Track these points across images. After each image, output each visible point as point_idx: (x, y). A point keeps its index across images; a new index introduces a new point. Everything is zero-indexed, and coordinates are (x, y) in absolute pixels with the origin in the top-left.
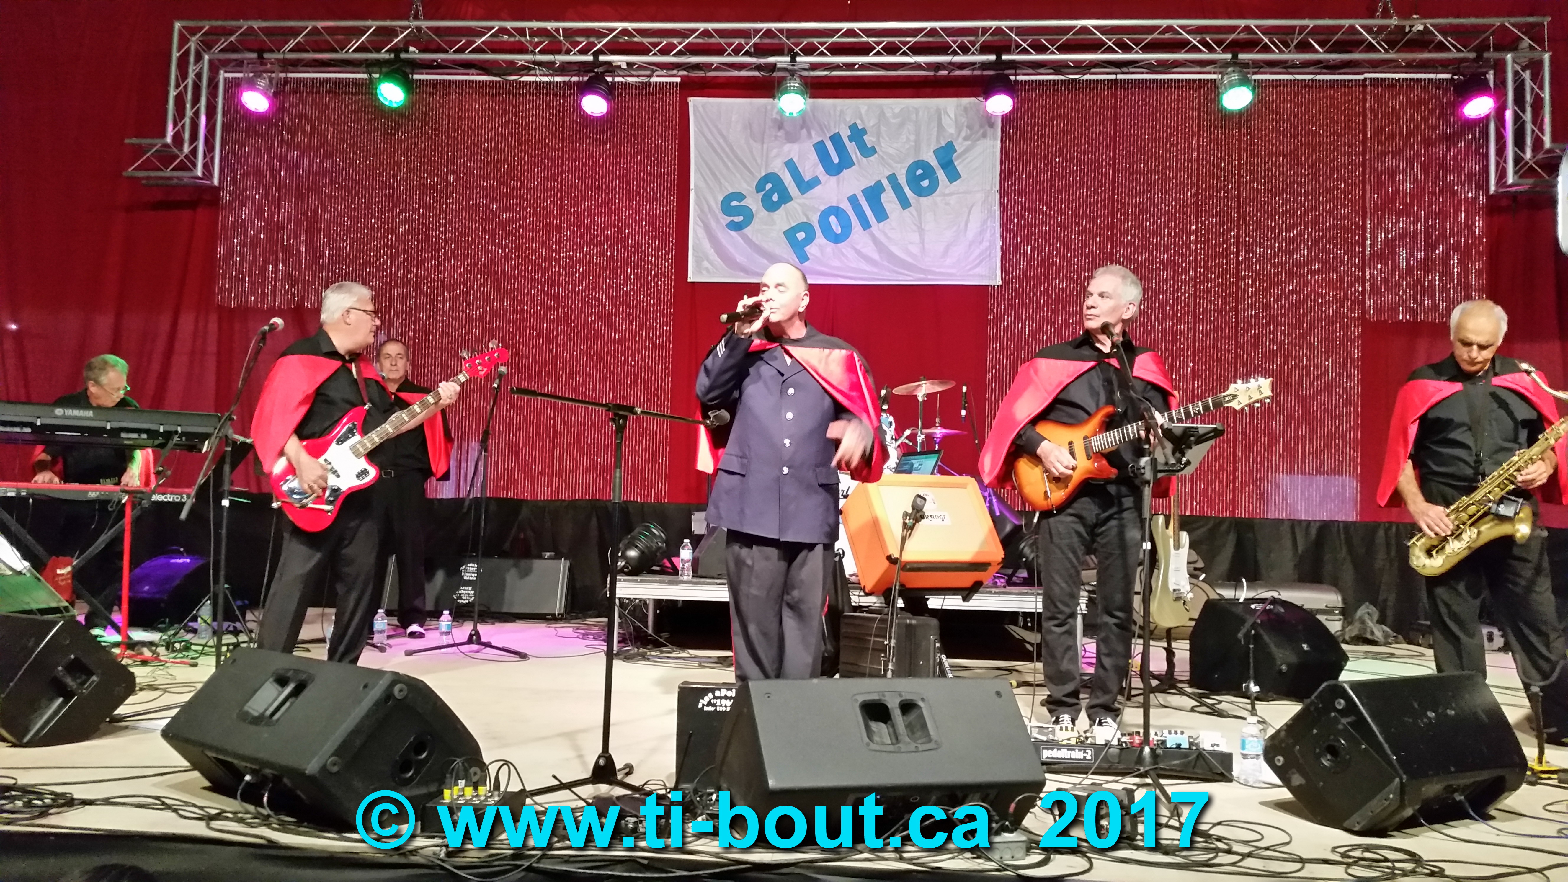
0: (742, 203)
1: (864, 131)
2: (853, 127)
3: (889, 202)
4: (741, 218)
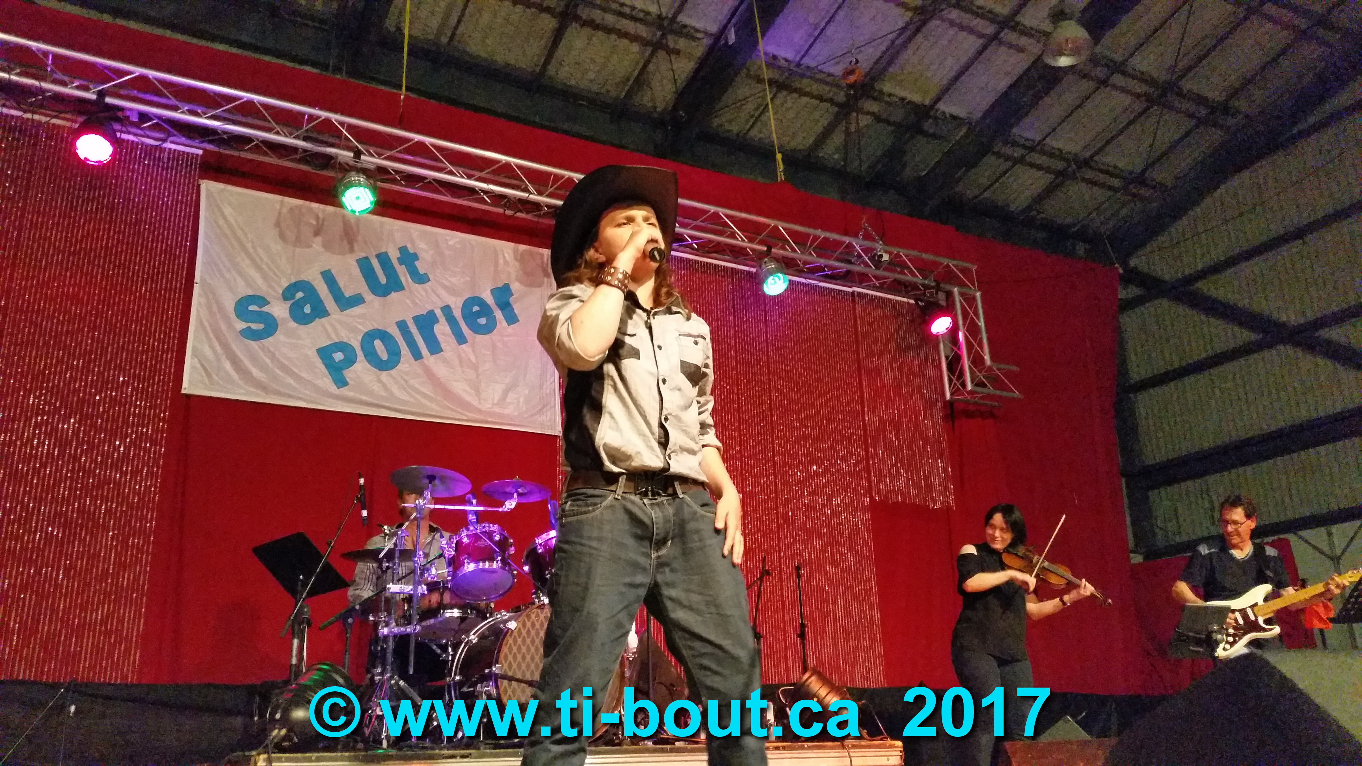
0: (265, 309)
1: (415, 257)
2: (403, 250)
3: (444, 334)
4: (261, 326)
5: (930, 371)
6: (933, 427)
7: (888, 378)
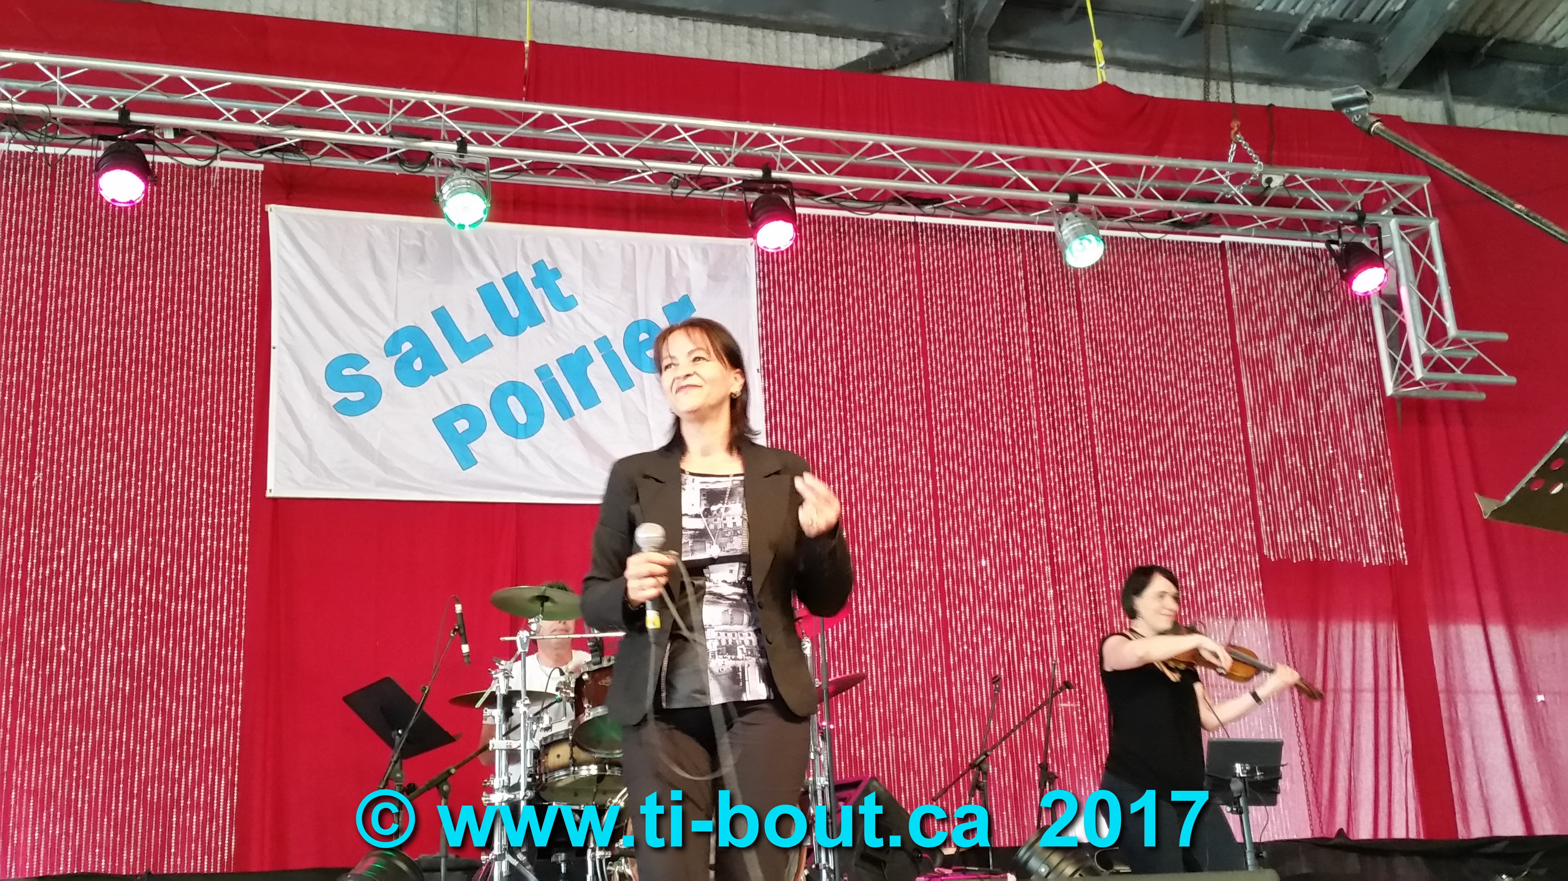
0: (363, 371)
1: (556, 273)
2: (539, 266)
3: (600, 379)
4: (360, 396)
5: (1360, 353)
6: (1368, 439)
7: (1285, 371)
